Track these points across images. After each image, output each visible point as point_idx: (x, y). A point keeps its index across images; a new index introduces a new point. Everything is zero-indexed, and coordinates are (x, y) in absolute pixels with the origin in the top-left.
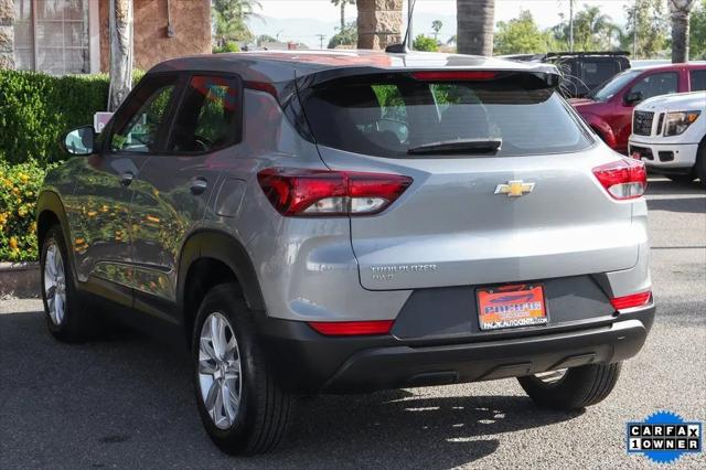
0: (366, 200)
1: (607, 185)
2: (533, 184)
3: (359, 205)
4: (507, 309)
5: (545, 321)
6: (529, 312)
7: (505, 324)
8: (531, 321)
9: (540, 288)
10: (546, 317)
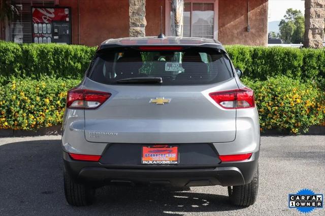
0: (95, 102)
1: (219, 102)
2: (170, 99)
3: (91, 104)
4: (157, 155)
5: (176, 162)
6: (168, 158)
7: (155, 162)
8: (169, 162)
9: (176, 148)
10: (178, 161)
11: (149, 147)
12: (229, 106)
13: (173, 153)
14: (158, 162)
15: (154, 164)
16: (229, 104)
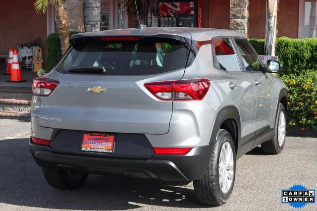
0: (48, 90)
4: (95, 143)
5: (111, 151)
6: (104, 147)
7: (92, 150)
8: (104, 151)
9: (112, 137)
10: (112, 150)
11: (89, 135)
12: (167, 97)
13: (109, 142)
14: (95, 150)
15: (92, 151)
16: (167, 95)
